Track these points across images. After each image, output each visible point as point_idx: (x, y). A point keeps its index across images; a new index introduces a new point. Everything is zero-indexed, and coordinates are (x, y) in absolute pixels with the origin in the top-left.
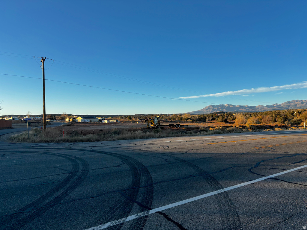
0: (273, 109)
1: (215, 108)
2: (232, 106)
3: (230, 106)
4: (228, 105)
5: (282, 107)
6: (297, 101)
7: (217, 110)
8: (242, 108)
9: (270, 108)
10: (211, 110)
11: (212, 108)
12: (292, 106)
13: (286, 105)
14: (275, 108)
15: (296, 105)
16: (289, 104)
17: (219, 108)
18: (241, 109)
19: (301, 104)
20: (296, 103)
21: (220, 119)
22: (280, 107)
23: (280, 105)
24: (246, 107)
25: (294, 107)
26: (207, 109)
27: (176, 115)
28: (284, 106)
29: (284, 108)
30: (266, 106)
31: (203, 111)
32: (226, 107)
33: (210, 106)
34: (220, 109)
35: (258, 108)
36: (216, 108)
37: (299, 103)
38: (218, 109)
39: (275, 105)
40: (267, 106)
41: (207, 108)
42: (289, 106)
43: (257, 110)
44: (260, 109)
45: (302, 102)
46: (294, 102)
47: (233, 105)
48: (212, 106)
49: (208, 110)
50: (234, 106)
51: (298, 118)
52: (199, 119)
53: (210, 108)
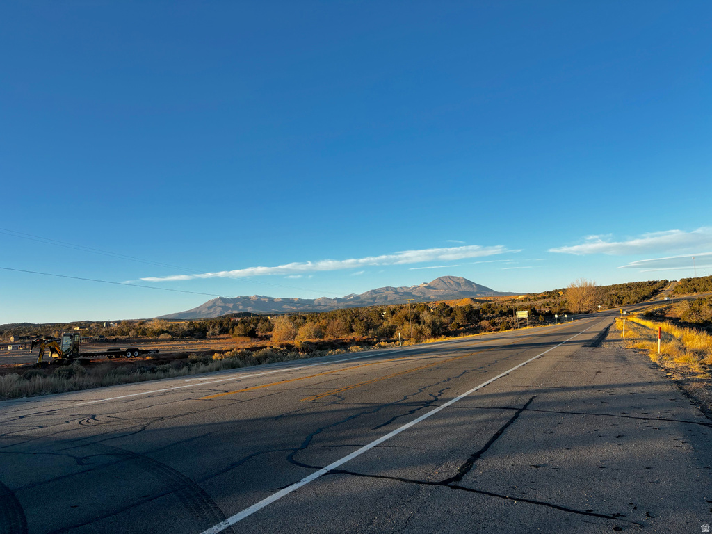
0: (347, 306)
2: (267, 300)
3: (263, 300)
4: (257, 296)
5: (362, 302)
6: (387, 289)
7: (232, 309)
9: (342, 303)
10: (220, 308)
11: (220, 304)
12: (380, 298)
13: (370, 296)
14: (351, 303)
15: (386, 298)
16: (374, 295)
17: (239, 303)
18: (284, 306)
19: (395, 296)
20: (386, 292)
21: (239, 329)
22: (359, 300)
23: (359, 297)
24: (296, 300)
25: (383, 300)
26: (209, 308)
27: (129, 323)
28: (366, 299)
29: (366, 303)
30: (335, 299)
31: (200, 312)
32: (253, 303)
33: (216, 300)
34: (241, 307)
35: (319, 305)
36: (231, 305)
37: (390, 292)
38: (235, 307)
39: (350, 296)
40: (337, 299)
41: (211, 304)
42: (374, 299)
43: (318, 308)
44: (324, 306)
45: (395, 291)
46: (383, 291)
48: (222, 299)
49: (212, 310)
50: (271, 300)
51: (391, 324)
52: (189, 331)
53: (217, 304)
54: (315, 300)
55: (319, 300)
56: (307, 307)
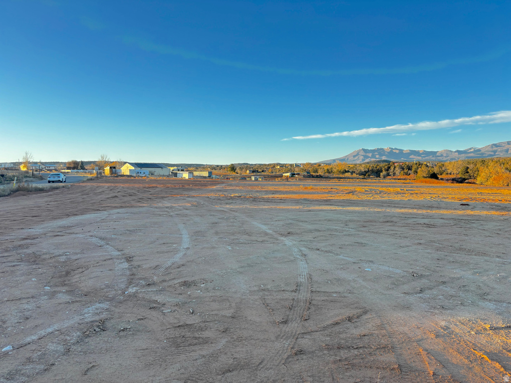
0: (468, 157)
1: (368, 154)
2: (397, 151)
3: (394, 151)
5: (482, 154)
6: (508, 143)
7: (371, 158)
8: (415, 155)
9: (463, 155)
10: (362, 157)
11: (362, 154)
12: (501, 151)
13: (491, 149)
14: (472, 155)
15: (507, 150)
16: (495, 149)
17: (376, 153)
18: (412, 156)
20: (507, 146)
22: (480, 153)
23: (479, 150)
25: (504, 153)
26: (354, 156)
28: (487, 151)
29: (487, 155)
30: (455, 152)
31: (348, 159)
32: (386, 153)
33: (359, 151)
34: (377, 156)
35: (443, 155)
36: (370, 155)
38: (373, 156)
39: (470, 149)
40: (458, 151)
41: (355, 154)
42: (495, 152)
43: (440, 158)
44: (446, 157)
46: (504, 145)
47: (400, 150)
49: (357, 158)
53: (360, 153)
54: (438, 152)
55: (441, 152)
56: (431, 158)
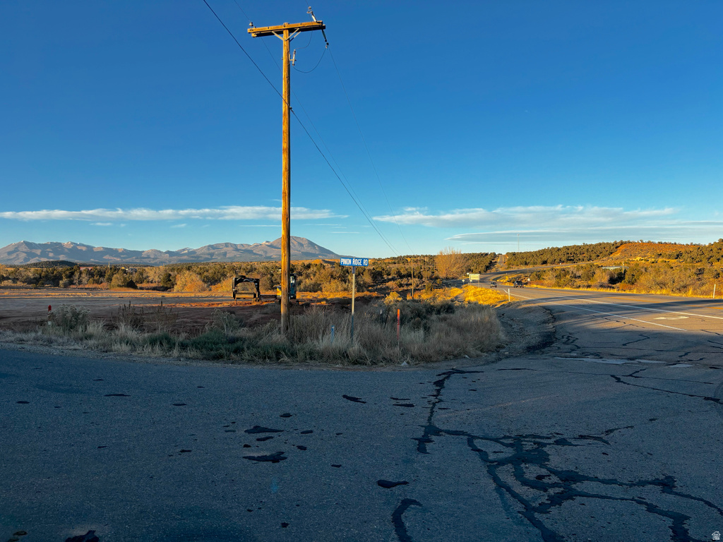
0: (180, 260)
1: (34, 251)
2: (84, 249)
3: (79, 248)
4: (72, 243)
5: (198, 257)
6: (227, 245)
7: (40, 256)
8: (111, 255)
9: (175, 257)
10: (24, 255)
11: (25, 250)
12: (218, 255)
13: (208, 252)
14: (185, 257)
15: (225, 254)
16: (212, 251)
17: (48, 250)
18: (107, 257)
19: (235, 253)
20: (225, 249)
22: (195, 255)
23: (194, 252)
24: (120, 251)
26: (10, 253)
28: (203, 254)
29: (202, 259)
30: (166, 253)
32: (66, 250)
33: (19, 245)
34: (51, 255)
35: (148, 257)
36: (38, 252)
37: (230, 249)
38: (43, 254)
39: (184, 250)
40: (168, 252)
41: (11, 249)
42: (212, 255)
43: (146, 261)
44: (154, 259)
45: (236, 248)
46: (221, 247)
47: (88, 246)
49: (14, 255)
50: (90, 248)
53: (20, 249)
54: (143, 252)
55: (148, 252)
56: (133, 259)
